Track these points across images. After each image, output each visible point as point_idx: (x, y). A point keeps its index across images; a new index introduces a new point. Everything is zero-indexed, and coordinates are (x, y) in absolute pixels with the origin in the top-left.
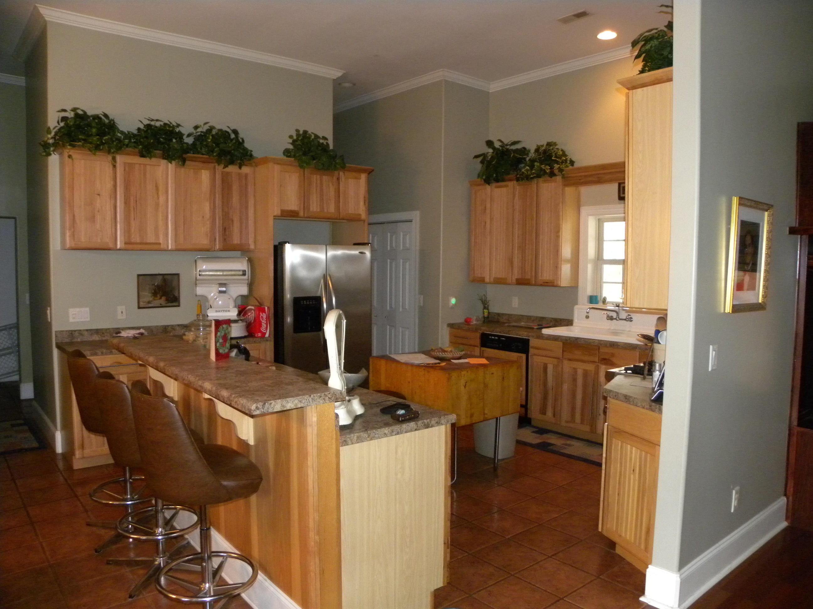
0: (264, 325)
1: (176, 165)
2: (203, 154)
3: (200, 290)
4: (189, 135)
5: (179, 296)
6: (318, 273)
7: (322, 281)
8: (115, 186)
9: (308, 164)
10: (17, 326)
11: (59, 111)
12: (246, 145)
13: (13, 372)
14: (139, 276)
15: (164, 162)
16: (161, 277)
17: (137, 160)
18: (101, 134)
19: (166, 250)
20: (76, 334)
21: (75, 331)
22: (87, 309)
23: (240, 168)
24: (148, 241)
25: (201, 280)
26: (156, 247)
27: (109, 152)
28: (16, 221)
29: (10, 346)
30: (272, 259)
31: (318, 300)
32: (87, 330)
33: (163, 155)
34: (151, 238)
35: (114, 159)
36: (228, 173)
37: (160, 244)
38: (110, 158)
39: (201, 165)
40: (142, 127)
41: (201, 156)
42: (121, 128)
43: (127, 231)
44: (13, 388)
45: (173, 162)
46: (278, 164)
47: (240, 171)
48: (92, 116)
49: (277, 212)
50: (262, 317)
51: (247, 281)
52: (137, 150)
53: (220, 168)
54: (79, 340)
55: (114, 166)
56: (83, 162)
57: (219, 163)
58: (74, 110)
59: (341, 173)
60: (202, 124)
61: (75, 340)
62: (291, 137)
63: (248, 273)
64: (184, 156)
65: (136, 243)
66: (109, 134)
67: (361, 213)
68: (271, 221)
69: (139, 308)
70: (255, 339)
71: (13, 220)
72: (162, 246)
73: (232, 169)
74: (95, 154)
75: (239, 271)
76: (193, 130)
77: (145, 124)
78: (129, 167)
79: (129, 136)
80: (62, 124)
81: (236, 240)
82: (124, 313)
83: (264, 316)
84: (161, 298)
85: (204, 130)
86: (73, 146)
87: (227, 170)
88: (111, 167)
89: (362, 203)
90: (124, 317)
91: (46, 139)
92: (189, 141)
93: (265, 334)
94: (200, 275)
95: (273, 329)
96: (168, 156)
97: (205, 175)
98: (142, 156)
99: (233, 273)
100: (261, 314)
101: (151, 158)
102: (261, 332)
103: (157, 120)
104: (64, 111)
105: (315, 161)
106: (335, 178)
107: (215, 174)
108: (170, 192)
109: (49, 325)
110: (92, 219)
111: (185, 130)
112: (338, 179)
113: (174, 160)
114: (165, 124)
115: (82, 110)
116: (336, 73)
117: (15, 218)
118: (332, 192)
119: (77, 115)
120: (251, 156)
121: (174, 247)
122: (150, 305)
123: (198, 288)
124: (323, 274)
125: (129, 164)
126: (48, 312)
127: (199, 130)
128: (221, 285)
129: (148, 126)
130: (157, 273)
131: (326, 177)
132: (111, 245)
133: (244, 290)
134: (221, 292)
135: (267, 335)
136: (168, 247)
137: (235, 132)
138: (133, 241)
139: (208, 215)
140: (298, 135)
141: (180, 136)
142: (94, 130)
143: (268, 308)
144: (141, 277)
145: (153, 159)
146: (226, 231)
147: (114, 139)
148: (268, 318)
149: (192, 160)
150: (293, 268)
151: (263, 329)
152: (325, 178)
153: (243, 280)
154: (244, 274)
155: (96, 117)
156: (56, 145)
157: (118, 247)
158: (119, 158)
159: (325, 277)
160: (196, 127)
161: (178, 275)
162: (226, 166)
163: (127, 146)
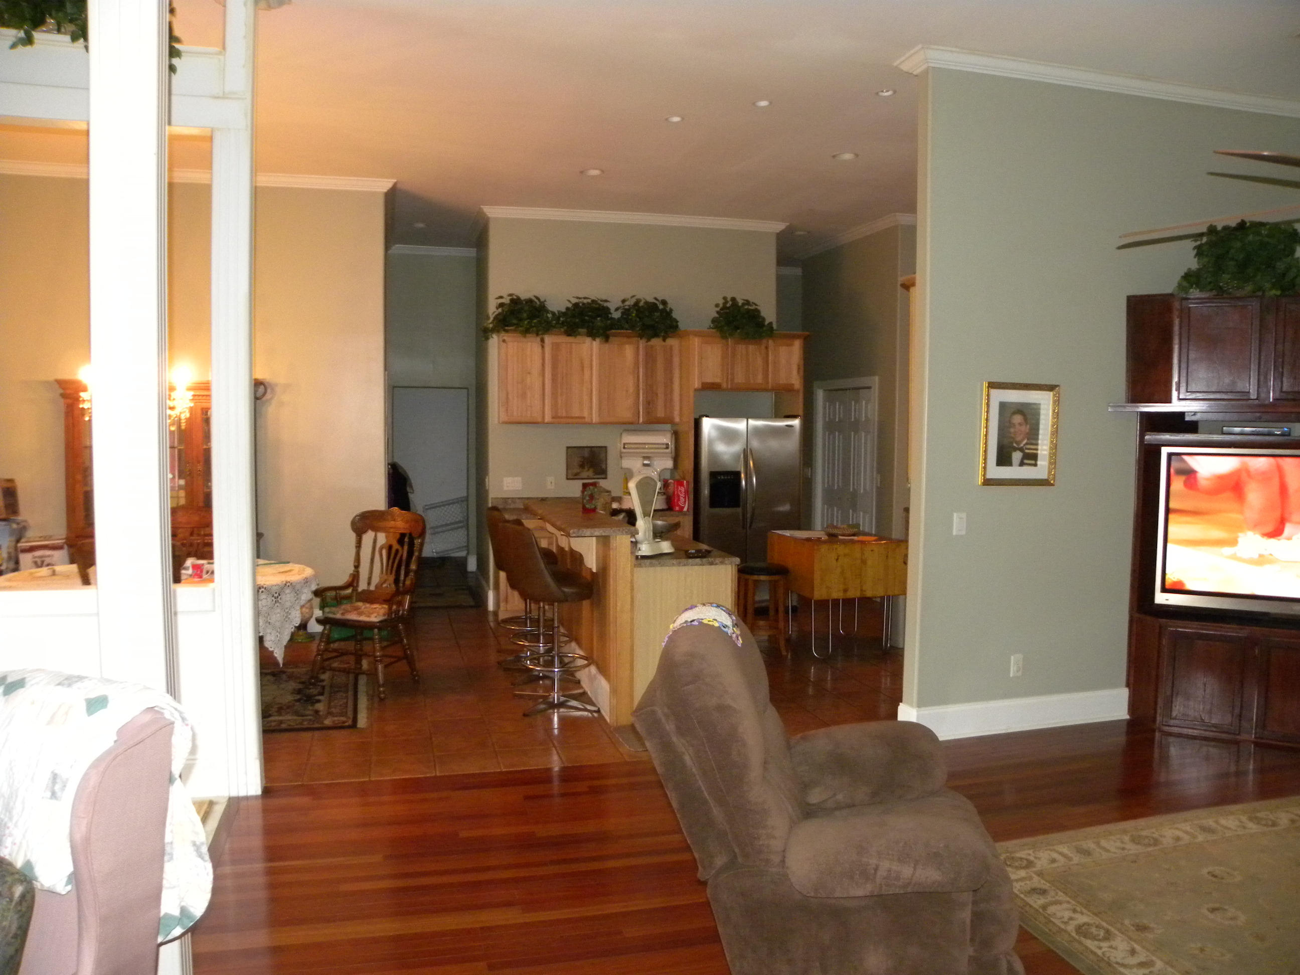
0: (682, 499)
1: (600, 342)
2: (627, 329)
3: (626, 463)
4: (617, 309)
5: (606, 468)
6: (737, 448)
7: (742, 456)
8: (543, 365)
9: (731, 335)
10: (467, 499)
11: (497, 298)
12: (674, 315)
13: (463, 547)
14: (568, 448)
15: (588, 340)
16: (589, 449)
17: (563, 339)
18: (531, 317)
19: (590, 424)
20: (510, 501)
21: (509, 498)
22: (519, 479)
23: (664, 340)
24: (573, 415)
25: (625, 453)
26: (580, 420)
27: (537, 335)
28: (468, 391)
29: (462, 519)
30: (693, 432)
31: (738, 474)
32: (519, 498)
33: (587, 333)
34: (576, 412)
35: (542, 341)
36: (652, 347)
37: (584, 418)
38: (538, 339)
39: (625, 340)
40: (570, 305)
41: (625, 331)
42: (550, 308)
43: (555, 406)
44: (462, 562)
45: (598, 340)
46: (699, 336)
47: (664, 343)
48: (525, 300)
49: (697, 385)
50: (680, 491)
51: (670, 455)
52: (562, 330)
53: (642, 343)
54: (512, 507)
55: (543, 347)
56: (516, 344)
57: (641, 337)
58: (510, 295)
59: (771, 342)
60: (629, 297)
61: (508, 507)
62: (717, 305)
63: (672, 446)
64: (608, 332)
65: (562, 418)
66: (538, 317)
67: (793, 382)
68: (692, 393)
69: (567, 479)
70: (672, 513)
71: (466, 390)
72: (586, 420)
73: (656, 342)
74: (525, 337)
75: (663, 444)
76: (620, 304)
77: (573, 302)
78: (556, 347)
79: (557, 316)
80: (500, 310)
81: (660, 413)
82: (553, 484)
83: (683, 489)
84: (588, 470)
85: (632, 303)
86: (507, 331)
87: (649, 343)
88: (540, 347)
89: (795, 372)
90: (553, 487)
91: (485, 325)
92: (616, 315)
93: (684, 507)
94: (624, 448)
95: (692, 502)
96: (592, 334)
97: (629, 351)
98: (569, 335)
99: (657, 446)
100: (679, 487)
101: (575, 336)
102: (678, 505)
103: (585, 298)
104: (501, 297)
105: (739, 331)
106: (763, 347)
107: (638, 348)
108: (594, 368)
109: (487, 491)
110: (523, 396)
111: (612, 306)
112: (767, 348)
113: (598, 337)
114: (593, 301)
115: (516, 296)
116: (780, 226)
117: (467, 388)
118: (759, 362)
119: (512, 300)
120: (677, 327)
121: (598, 421)
122: (576, 477)
123: (623, 461)
124: (743, 449)
125: (556, 343)
126: (487, 480)
127: (627, 303)
128: (645, 458)
129: (576, 305)
130: (585, 445)
131: (753, 346)
132: (540, 420)
133: (669, 464)
134: (645, 465)
135: (685, 509)
136: (592, 420)
137: (664, 302)
138: (559, 415)
139: (631, 389)
140: (726, 302)
141: (607, 310)
142: (525, 315)
143: (688, 482)
144: (569, 450)
145: (579, 337)
146: (650, 404)
147: (543, 322)
148: (687, 492)
149: (615, 335)
150: (711, 442)
151: (681, 503)
152: (751, 348)
153: (666, 453)
154: (667, 448)
155: (530, 301)
156: (493, 330)
157: (546, 421)
158: (548, 339)
159: (745, 452)
160: (624, 301)
161: (606, 447)
162: (649, 340)
163: (554, 327)
